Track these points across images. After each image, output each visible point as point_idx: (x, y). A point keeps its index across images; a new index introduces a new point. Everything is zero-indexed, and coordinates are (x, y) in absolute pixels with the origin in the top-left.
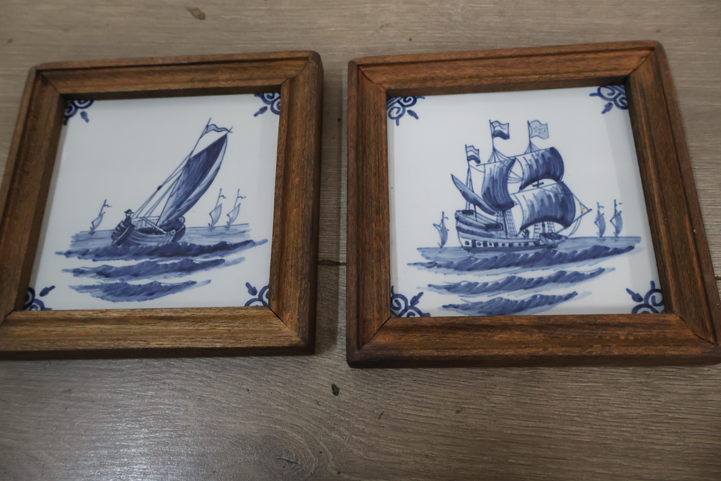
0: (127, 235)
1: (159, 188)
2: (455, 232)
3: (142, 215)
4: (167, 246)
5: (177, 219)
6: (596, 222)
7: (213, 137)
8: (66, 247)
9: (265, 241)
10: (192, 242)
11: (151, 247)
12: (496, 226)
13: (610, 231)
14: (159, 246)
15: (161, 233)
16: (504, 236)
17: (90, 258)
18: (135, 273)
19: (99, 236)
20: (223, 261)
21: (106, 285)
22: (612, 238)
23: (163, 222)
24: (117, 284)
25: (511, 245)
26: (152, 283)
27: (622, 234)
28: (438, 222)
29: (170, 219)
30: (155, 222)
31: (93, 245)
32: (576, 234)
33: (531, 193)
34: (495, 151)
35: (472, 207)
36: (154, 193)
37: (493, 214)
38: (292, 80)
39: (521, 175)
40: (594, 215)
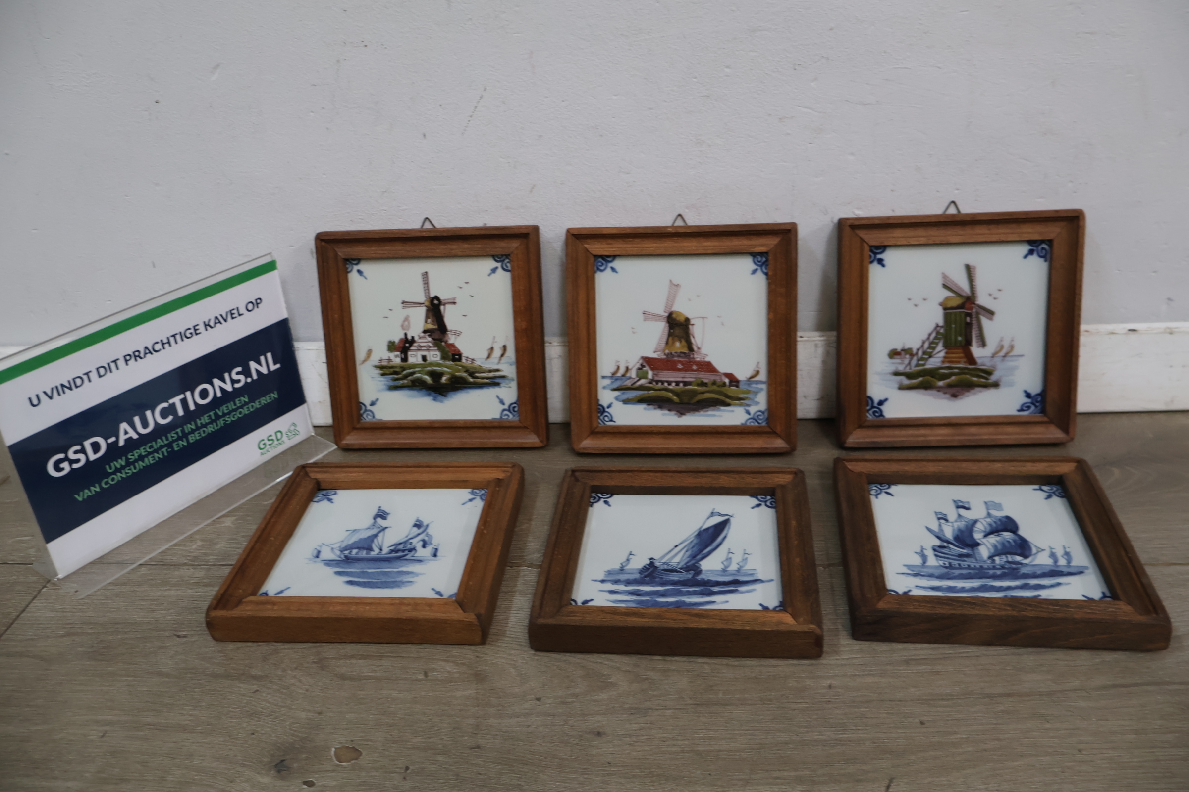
0: (652, 572)
1: (676, 546)
3: (663, 561)
4: (688, 580)
5: (694, 564)
6: (1050, 557)
7: (718, 520)
8: (602, 577)
9: (772, 580)
11: (673, 580)
12: (967, 556)
13: (1062, 562)
14: (681, 579)
15: (682, 572)
16: (975, 562)
18: (663, 594)
20: (737, 590)
21: (638, 600)
23: (683, 566)
25: (982, 567)
26: (677, 601)
28: (919, 550)
29: (688, 564)
30: (676, 565)
31: (623, 577)
32: (1034, 563)
33: (993, 539)
34: (959, 516)
35: (945, 544)
36: (672, 550)
37: (963, 549)
38: (783, 487)
39: (983, 528)
40: (1046, 554)
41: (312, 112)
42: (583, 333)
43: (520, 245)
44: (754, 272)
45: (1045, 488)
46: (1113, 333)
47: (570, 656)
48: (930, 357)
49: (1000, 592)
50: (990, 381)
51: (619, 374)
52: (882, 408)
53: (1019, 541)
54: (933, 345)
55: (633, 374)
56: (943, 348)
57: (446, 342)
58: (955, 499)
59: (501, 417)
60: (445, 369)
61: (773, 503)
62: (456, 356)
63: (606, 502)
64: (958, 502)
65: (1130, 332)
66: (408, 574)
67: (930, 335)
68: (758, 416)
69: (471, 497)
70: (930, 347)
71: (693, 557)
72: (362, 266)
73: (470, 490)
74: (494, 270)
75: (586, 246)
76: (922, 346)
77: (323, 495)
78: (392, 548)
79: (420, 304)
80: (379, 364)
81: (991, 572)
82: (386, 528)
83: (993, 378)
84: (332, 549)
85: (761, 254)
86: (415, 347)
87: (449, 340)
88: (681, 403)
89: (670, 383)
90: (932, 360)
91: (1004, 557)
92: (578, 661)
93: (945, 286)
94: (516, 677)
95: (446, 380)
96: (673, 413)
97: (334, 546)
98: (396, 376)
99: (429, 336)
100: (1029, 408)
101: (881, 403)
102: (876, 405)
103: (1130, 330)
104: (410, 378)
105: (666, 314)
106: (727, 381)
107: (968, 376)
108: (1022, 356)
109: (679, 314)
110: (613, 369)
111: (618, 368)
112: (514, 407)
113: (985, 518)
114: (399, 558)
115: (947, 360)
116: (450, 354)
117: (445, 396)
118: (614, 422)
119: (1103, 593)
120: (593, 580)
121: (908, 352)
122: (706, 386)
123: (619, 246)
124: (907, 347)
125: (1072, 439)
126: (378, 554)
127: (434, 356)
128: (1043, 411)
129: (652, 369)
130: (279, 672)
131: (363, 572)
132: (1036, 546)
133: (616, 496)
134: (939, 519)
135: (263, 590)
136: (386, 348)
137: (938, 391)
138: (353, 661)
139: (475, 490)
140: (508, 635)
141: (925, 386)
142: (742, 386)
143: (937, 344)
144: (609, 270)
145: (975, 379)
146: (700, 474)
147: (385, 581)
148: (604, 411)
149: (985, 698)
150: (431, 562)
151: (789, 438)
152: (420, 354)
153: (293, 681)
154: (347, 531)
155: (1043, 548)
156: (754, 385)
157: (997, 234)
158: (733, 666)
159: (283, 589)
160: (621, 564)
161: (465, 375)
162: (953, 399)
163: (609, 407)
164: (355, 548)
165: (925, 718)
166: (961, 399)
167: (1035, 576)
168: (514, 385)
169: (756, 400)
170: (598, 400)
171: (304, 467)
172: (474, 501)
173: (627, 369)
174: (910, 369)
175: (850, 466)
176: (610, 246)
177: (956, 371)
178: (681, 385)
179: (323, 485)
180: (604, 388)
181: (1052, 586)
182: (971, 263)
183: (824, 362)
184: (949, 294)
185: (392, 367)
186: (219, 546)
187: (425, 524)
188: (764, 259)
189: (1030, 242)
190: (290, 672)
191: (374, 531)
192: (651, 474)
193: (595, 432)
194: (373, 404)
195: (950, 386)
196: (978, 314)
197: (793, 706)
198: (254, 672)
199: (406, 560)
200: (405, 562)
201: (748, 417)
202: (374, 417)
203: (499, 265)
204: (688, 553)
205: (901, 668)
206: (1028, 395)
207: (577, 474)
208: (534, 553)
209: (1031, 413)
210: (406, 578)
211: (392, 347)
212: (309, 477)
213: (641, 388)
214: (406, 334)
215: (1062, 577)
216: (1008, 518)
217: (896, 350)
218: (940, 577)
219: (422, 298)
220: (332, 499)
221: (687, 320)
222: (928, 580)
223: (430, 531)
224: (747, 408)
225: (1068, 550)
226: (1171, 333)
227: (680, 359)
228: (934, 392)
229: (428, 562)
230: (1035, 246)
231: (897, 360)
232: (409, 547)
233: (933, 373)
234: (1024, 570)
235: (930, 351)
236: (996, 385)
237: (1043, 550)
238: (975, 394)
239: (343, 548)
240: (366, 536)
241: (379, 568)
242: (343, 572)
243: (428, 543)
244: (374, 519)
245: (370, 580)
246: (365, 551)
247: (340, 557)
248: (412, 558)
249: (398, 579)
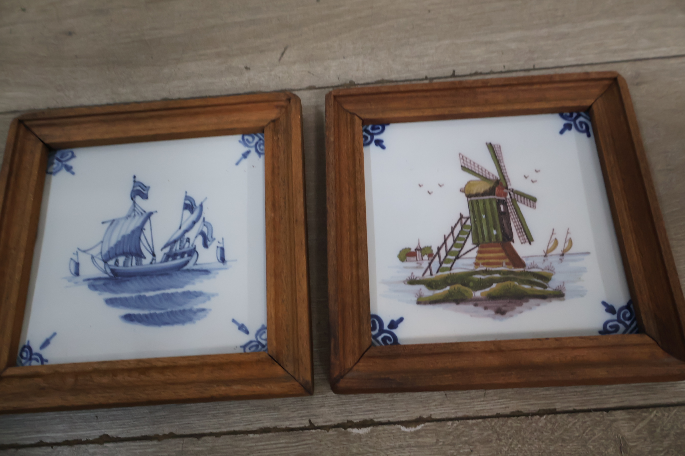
69: (245, 149)
73: (239, 137)
77: (59, 160)
78: (167, 250)
82: (151, 214)
84: (93, 257)
97: (93, 252)
114: (179, 268)
126: (151, 263)
131: (140, 298)
135: (24, 340)
139: (246, 137)
147: (172, 312)
150: (221, 272)
154: (103, 223)
159: (48, 336)
164: (120, 255)
171: (21, 120)
172: (250, 156)
179: (54, 146)
187: (198, 204)
191: (137, 222)
199: (188, 270)
200: (189, 274)
210: (196, 305)
212: (33, 135)
220: (71, 167)
223: (206, 214)
229: (218, 273)
232: (187, 247)
239: (106, 255)
240: (129, 232)
241: (159, 289)
242: (116, 299)
243: (209, 237)
244: (132, 199)
245: (152, 312)
246: (134, 258)
247: (106, 272)
248: (196, 267)
249: (187, 307)
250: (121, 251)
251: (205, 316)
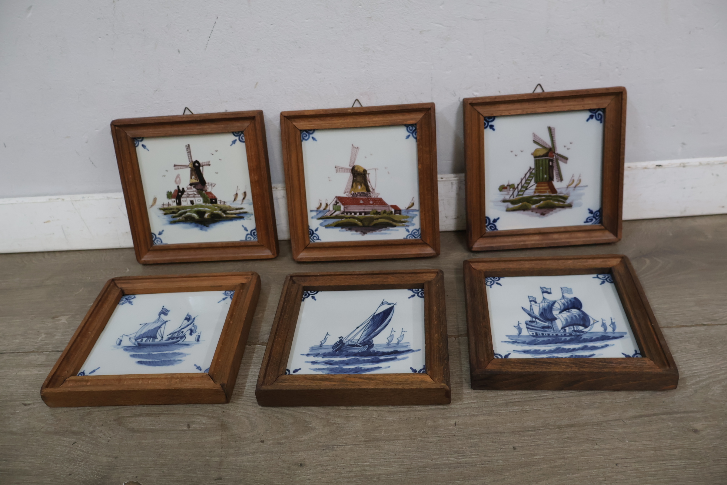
0: (341, 347)
1: (358, 328)
2: (526, 329)
3: (349, 339)
5: (369, 340)
6: (602, 326)
7: (385, 307)
8: (307, 352)
9: (419, 350)
10: (378, 350)
11: (355, 352)
12: (548, 327)
13: (610, 329)
14: (360, 352)
15: (360, 346)
16: (553, 331)
17: (320, 357)
18: (347, 363)
19: (325, 348)
20: (397, 358)
22: (611, 332)
23: (361, 342)
24: (337, 368)
25: (557, 335)
26: (356, 368)
27: (616, 331)
28: (516, 325)
29: (365, 341)
30: (357, 342)
31: (321, 351)
32: (592, 331)
33: (565, 314)
34: (544, 298)
35: (534, 320)
36: (355, 330)
37: (545, 322)
38: (429, 282)
39: (559, 307)
40: (600, 323)
41: (100, 37)
42: (296, 182)
43: (250, 124)
44: (408, 137)
45: (600, 276)
46: (646, 168)
47: (284, 409)
48: (526, 189)
49: (568, 353)
50: (566, 204)
51: (322, 209)
52: (496, 224)
53: (582, 316)
54: (528, 182)
55: (331, 208)
56: (535, 183)
57: (206, 191)
58: (542, 287)
59: (246, 239)
60: (207, 209)
61: (423, 294)
62: (213, 200)
63: (313, 297)
64: (543, 288)
65: (657, 167)
66: (179, 355)
67: (526, 175)
68: (414, 233)
69: (224, 296)
70: (526, 183)
71: (368, 335)
72: (145, 142)
73: (224, 292)
74: (234, 142)
75: (294, 123)
76: (521, 182)
77: (126, 299)
78: (170, 336)
79: (186, 166)
80: (162, 207)
81: (563, 338)
82: (167, 321)
83: (568, 202)
84: (130, 338)
85: (412, 125)
86: (186, 195)
87: (207, 189)
88: (364, 226)
89: (355, 213)
90: (527, 191)
91: (572, 327)
92: (290, 412)
93: (535, 142)
94: (249, 426)
95: (207, 216)
96: (359, 233)
97: (131, 336)
98: (174, 215)
99: (194, 187)
100: (592, 220)
101: (495, 221)
102: (491, 222)
103: (657, 166)
104: (183, 215)
105: (351, 168)
106: (393, 210)
107: (552, 201)
108: (587, 186)
109: (359, 167)
110: (317, 205)
111: (321, 204)
112: (254, 233)
113: (561, 299)
114: (174, 343)
115: (537, 191)
116: (209, 199)
117: (208, 226)
118: (321, 240)
119: (636, 351)
120: (301, 354)
121: (511, 186)
122: (380, 215)
123: (317, 123)
124: (510, 184)
125: (620, 240)
126: (160, 341)
127: (199, 201)
128: (601, 222)
129: (343, 204)
130: (91, 429)
131: (149, 354)
132: (593, 319)
133: (319, 293)
134: (531, 301)
135: (81, 370)
136: (166, 196)
137: (532, 211)
138: (141, 418)
139: (227, 292)
140: (244, 395)
141: (524, 209)
142: (403, 214)
143: (531, 180)
144: (311, 139)
145: (556, 203)
146: (375, 276)
148: (313, 233)
149: (556, 428)
150: (195, 346)
151: (435, 246)
152: (189, 200)
153: (100, 434)
154: (140, 324)
155: (597, 320)
156: (411, 213)
157: (568, 106)
158: (392, 412)
159: (95, 369)
160: (321, 342)
161: (220, 212)
162: (542, 216)
163: (316, 230)
164: (145, 337)
165: (516, 445)
166: (547, 216)
167: (591, 340)
168: (253, 217)
169: (412, 222)
170: (309, 226)
171: (113, 280)
172: (226, 300)
173: (327, 205)
174: (513, 197)
175: (474, 266)
176: (311, 123)
177: (544, 198)
178: (363, 214)
179: (126, 292)
180: (312, 218)
181: (602, 347)
182: (551, 126)
183: (458, 194)
184: (538, 147)
185: (171, 209)
186: (57, 337)
187: (193, 318)
188: (414, 128)
189: (590, 110)
190: (98, 428)
191: (159, 324)
192: (343, 277)
193: (308, 248)
194: (160, 234)
195: (540, 208)
196: (557, 159)
197: (431, 440)
198: (74, 429)
199: (178, 344)
200: (178, 346)
201: (408, 233)
202: (162, 242)
203: (237, 138)
204: (365, 333)
205: (502, 409)
206: (591, 212)
207: (294, 278)
208: (265, 334)
209: (592, 224)
210: (177, 358)
211: (170, 195)
212: (118, 287)
213: (337, 217)
214: (178, 187)
215: (609, 340)
216: (575, 298)
217: (504, 185)
218: (530, 343)
219: (187, 163)
220: (132, 302)
221: (365, 171)
222: (522, 346)
223: (195, 322)
224: (407, 228)
225: (613, 321)
226: (684, 167)
227: (361, 197)
228: (530, 212)
229: (193, 346)
230: (594, 113)
231: (504, 192)
232: (181, 335)
233: (529, 200)
234: (584, 336)
235: (525, 185)
236: (570, 206)
237: (598, 321)
238: (556, 212)
239: (137, 337)
240: (153, 328)
241: (160, 351)
242: (136, 355)
243: (194, 331)
244: (159, 315)
245: (153, 360)
246: (152, 339)
247: (135, 344)
248: (183, 343)
249: (172, 359)
250: (146, 336)
251: (181, 363)
